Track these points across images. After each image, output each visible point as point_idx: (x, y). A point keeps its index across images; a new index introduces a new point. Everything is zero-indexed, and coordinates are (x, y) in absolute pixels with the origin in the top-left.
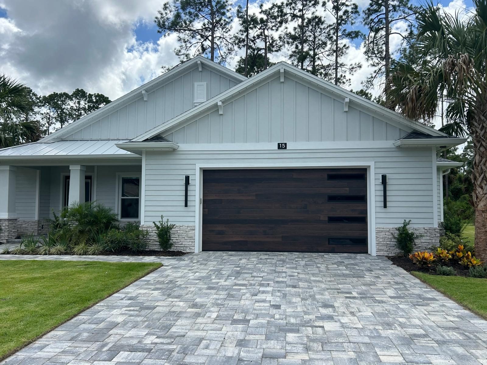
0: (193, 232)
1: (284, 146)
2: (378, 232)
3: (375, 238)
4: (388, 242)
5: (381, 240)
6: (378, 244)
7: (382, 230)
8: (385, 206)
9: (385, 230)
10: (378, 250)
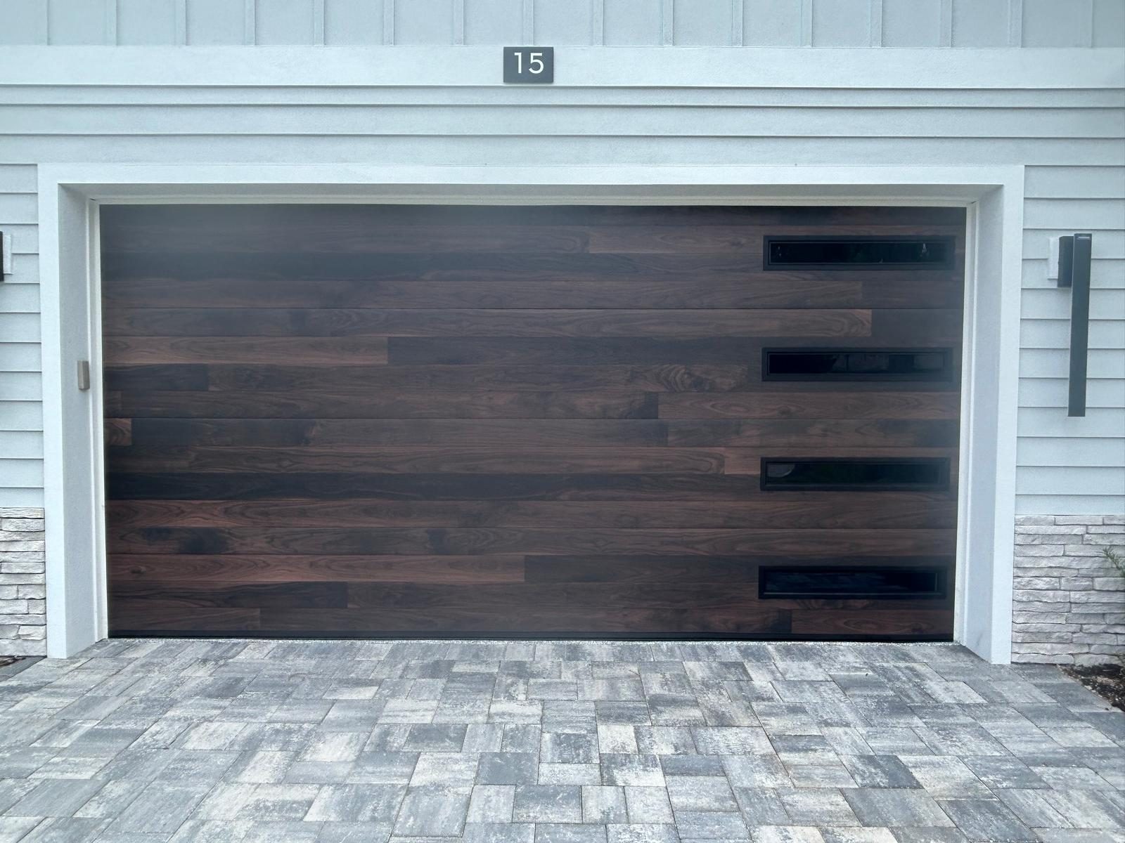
0: (35, 546)
1: (537, 66)
2: (1026, 542)
3: (1010, 572)
4: (1075, 596)
5: (1041, 584)
6: (1021, 606)
7: (1051, 530)
8: (1077, 407)
9: (1063, 530)
10: (1028, 636)
